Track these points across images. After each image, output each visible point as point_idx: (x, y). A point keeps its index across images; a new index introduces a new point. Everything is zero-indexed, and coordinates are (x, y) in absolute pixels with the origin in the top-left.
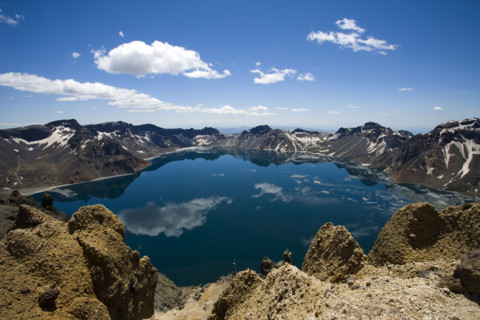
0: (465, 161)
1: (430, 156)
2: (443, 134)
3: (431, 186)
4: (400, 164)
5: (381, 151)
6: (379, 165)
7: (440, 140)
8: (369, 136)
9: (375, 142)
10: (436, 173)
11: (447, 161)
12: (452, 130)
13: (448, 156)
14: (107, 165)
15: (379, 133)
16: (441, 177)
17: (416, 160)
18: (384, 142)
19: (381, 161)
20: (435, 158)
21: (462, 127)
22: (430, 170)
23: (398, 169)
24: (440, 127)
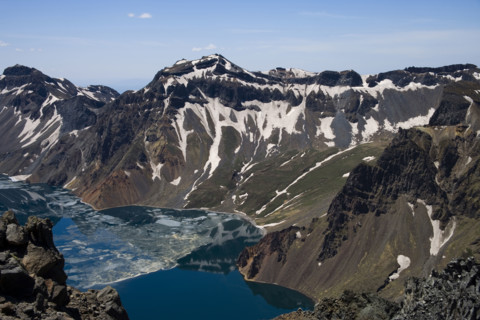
0: (211, 142)
1: (153, 139)
2: (171, 89)
3: (163, 204)
4: (97, 164)
5: (54, 139)
6: (51, 174)
7: (167, 103)
8: (18, 101)
9: (35, 116)
10: (168, 175)
11: (183, 146)
12: (183, 80)
13: (184, 134)
15: (43, 94)
16: (177, 182)
17: (128, 152)
18: (57, 117)
19: (55, 163)
20: (162, 142)
21: (198, 73)
22: (157, 169)
23: (96, 177)
24: (163, 74)
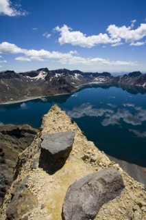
14: (60, 89)
